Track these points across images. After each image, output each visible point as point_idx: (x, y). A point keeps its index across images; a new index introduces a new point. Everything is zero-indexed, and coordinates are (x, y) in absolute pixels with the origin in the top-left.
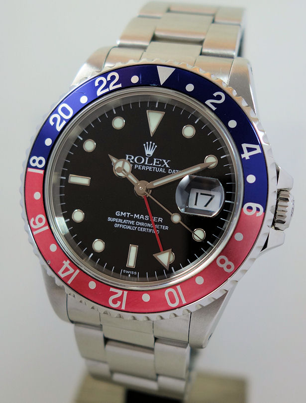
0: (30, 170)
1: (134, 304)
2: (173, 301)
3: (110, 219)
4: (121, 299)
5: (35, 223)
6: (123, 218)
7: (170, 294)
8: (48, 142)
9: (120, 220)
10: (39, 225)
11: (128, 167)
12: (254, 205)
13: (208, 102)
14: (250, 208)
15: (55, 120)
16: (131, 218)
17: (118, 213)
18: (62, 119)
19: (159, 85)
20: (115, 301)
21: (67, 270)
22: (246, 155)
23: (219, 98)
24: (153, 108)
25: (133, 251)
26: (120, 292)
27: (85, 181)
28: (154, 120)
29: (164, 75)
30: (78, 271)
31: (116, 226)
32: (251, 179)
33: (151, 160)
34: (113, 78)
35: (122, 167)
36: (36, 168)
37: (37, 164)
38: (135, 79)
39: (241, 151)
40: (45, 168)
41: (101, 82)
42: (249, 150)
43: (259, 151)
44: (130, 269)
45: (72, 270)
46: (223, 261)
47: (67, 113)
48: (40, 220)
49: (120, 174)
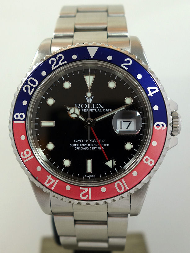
0: (15, 122)
1: (97, 196)
2: (120, 189)
3: (71, 145)
4: (87, 193)
5: (24, 155)
6: (79, 143)
7: (118, 185)
8: (25, 103)
9: (77, 145)
10: (27, 156)
11: (77, 111)
12: (160, 123)
13: (122, 65)
14: (158, 125)
15: (27, 88)
16: (85, 143)
17: (75, 141)
18: (32, 87)
19: (90, 59)
20: (84, 196)
21: (50, 181)
22: (151, 94)
23: (128, 62)
25: (89, 162)
26: (87, 189)
27: (51, 124)
28: (89, 80)
29: (92, 52)
30: (57, 181)
31: (76, 149)
32: (156, 108)
33: (91, 105)
35: (74, 112)
36: (19, 120)
37: (19, 118)
38: (74, 57)
40: (25, 120)
41: (53, 61)
42: (152, 91)
43: (157, 91)
44: (89, 174)
45: (53, 181)
46: (147, 160)
47: (34, 83)
48: (28, 153)
49: (74, 116)
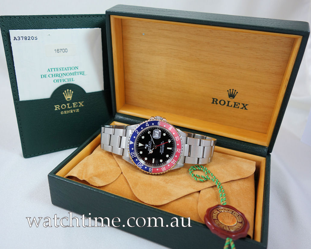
1: (180, 147)
2: (178, 139)
3: (162, 154)
4: (178, 150)
6: (161, 151)
7: (177, 139)
8: (146, 168)
9: (162, 151)
10: (164, 169)
11: (151, 150)
12: (158, 123)
13: (138, 133)
14: (159, 124)
15: (141, 166)
16: (161, 149)
18: (141, 165)
19: (134, 144)
20: (179, 151)
21: (173, 162)
22: (148, 125)
23: (137, 131)
24: (138, 145)
25: (168, 148)
26: (177, 150)
27: (154, 160)
28: (140, 145)
29: (131, 143)
30: (173, 159)
32: (153, 124)
33: (149, 145)
34: (132, 154)
35: (151, 152)
37: (151, 170)
38: (133, 149)
39: (148, 126)
40: (152, 168)
41: (133, 156)
42: (147, 125)
43: (147, 123)
44: (172, 149)
45: (173, 161)
46: (170, 129)
47: (140, 163)
48: (163, 169)
49: (152, 152)
